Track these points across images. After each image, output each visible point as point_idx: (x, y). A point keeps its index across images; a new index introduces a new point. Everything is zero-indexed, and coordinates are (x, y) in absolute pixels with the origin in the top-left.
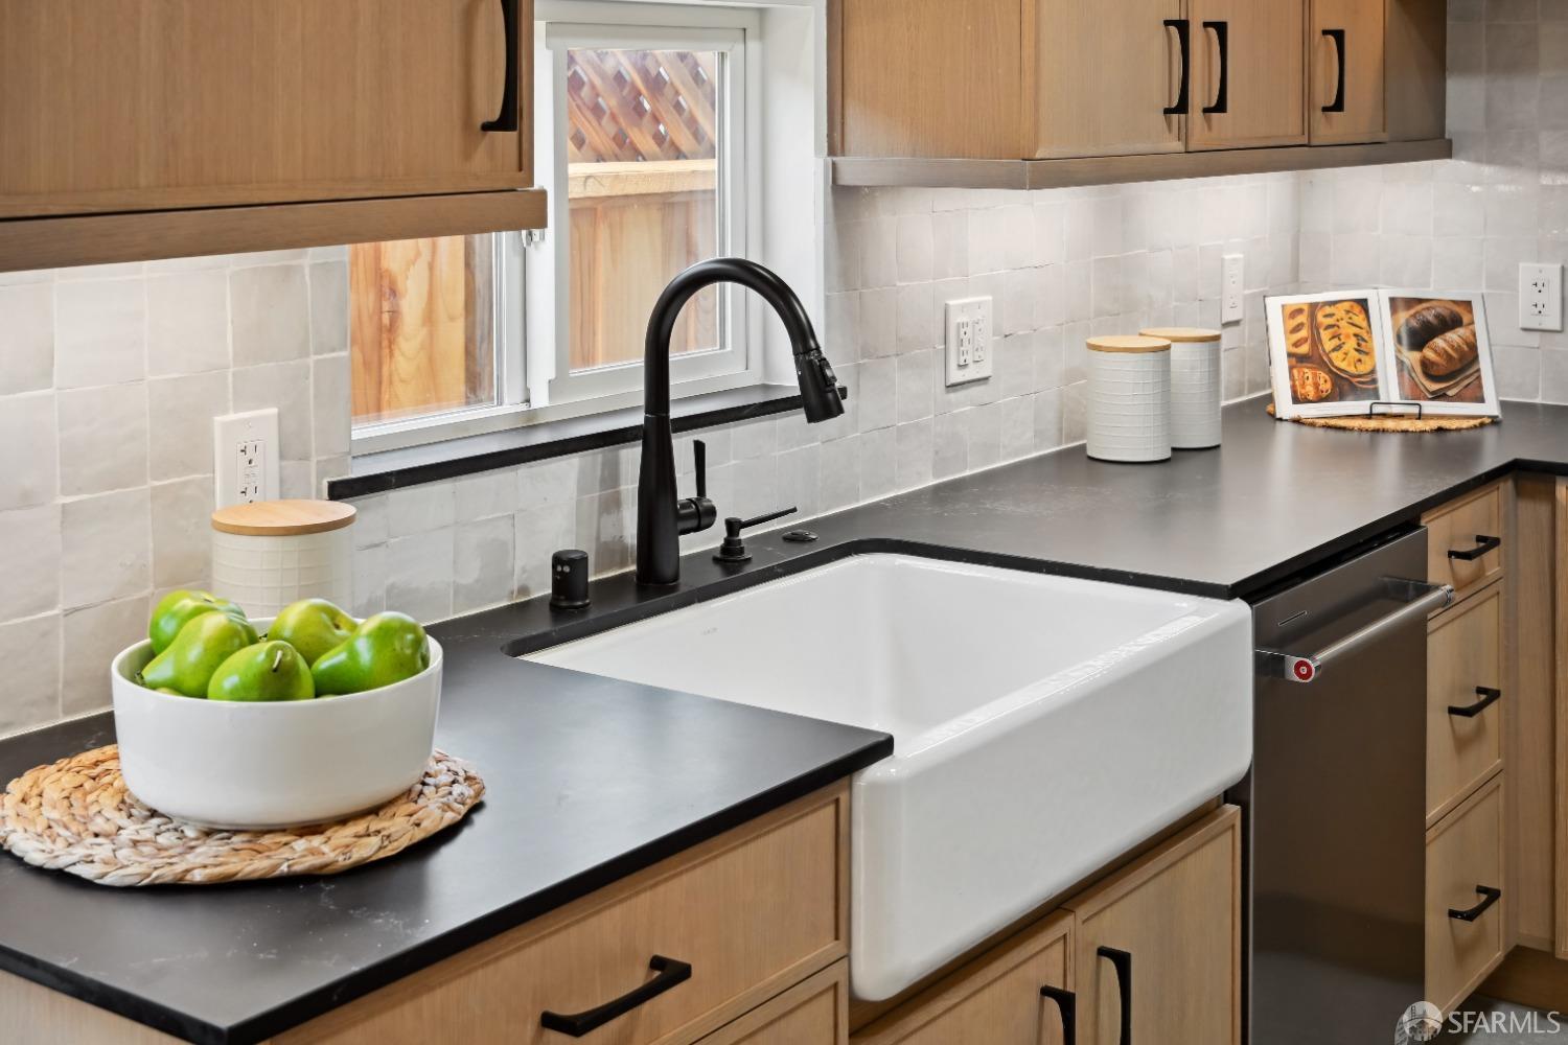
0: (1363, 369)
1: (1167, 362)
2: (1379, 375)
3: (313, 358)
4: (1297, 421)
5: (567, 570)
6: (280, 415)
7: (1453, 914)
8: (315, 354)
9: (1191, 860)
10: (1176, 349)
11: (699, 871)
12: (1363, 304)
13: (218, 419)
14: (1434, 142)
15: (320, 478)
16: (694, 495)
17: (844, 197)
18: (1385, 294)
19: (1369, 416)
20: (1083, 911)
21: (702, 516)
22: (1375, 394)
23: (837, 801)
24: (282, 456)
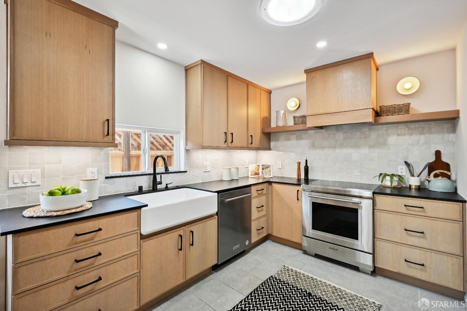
0: (258, 172)
1: (230, 170)
2: (260, 173)
3: (103, 163)
4: (250, 177)
5: (141, 188)
6: (98, 169)
7: (257, 230)
8: (104, 163)
9: (208, 221)
10: (232, 169)
11: (109, 218)
12: (259, 165)
13: (88, 169)
14: (269, 149)
15: (104, 176)
16: (160, 181)
17: (187, 151)
18: (261, 164)
19: (258, 177)
20: (187, 226)
21: (160, 183)
22: (259, 175)
23: (138, 211)
24: (98, 173)
